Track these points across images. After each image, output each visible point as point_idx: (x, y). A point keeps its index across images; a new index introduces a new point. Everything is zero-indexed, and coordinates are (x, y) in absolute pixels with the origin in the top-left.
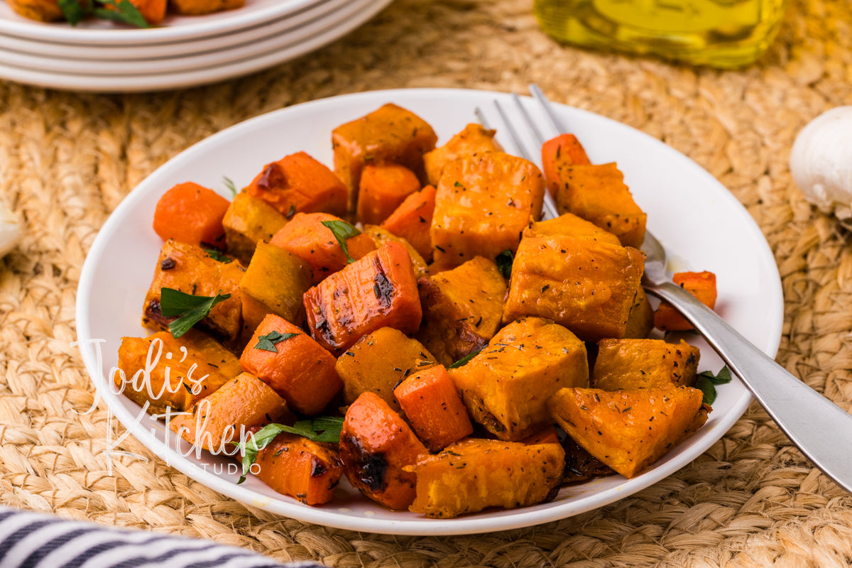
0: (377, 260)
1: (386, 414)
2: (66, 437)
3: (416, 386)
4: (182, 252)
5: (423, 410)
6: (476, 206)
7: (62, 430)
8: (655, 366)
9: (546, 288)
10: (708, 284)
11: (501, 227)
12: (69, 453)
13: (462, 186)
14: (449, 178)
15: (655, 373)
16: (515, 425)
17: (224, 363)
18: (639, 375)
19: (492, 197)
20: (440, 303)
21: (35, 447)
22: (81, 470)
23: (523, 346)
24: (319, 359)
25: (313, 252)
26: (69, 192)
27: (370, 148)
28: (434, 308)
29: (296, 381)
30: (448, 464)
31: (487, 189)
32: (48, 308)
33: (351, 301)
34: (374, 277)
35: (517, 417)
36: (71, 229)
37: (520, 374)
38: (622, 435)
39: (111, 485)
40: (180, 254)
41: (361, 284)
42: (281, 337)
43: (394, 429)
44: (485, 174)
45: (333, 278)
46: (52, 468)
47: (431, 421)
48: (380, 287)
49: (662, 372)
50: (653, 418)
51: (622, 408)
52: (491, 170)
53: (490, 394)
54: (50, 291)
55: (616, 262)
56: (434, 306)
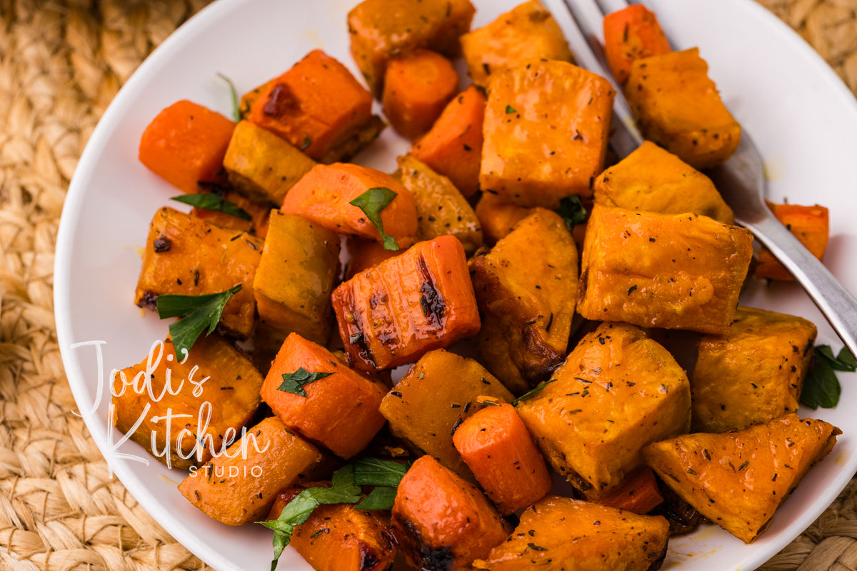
0: (422, 262)
1: (448, 499)
2: (56, 462)
3: (482, 444)
4: (178, 230)
5: (492, 470)
6: (534, 141)
7: (50, 453)
8: (770, 378)
9: (633, 289)
10: (819, 222)
11: (567, 172)
12: (59, 490)
13: (515, 111)
14: (498, 100)
15: (769, 386)
16: (606, 485)
17: (239, 381)
18: (751, 389)
19: (553, 127)
20: (501, 299)
21: (20, 479)
22: (77, 516)
23: (611, 385)
24: (358, 401)
25: (339, 226)
26: (33, 71)
27: (395, 38)
28: (493, 306)
29: (332, 430)
30: (529, 561)
31: (546, 116)
32: (19, 255)
33: (392, 313)
34: (420, 287)
35: (608, 477)
36: (40, 130)
37: (611, 436)
38: (740, 507)
39: (116, 539)
40: (176, 233)
41: (404, 292)
42: (309, 377)
43: (460, 520)
44: (543, 94)
45: (367, 277)
46: (42, 514)
47: (501, 483)
48: (429, 301)
49: (779, 385)
50: (776, 475)
51: (737, 465)
52: (549, 89)
53: (574, 454)
54: (20, 229)
55: (718, 250)
56: (495, 303)
